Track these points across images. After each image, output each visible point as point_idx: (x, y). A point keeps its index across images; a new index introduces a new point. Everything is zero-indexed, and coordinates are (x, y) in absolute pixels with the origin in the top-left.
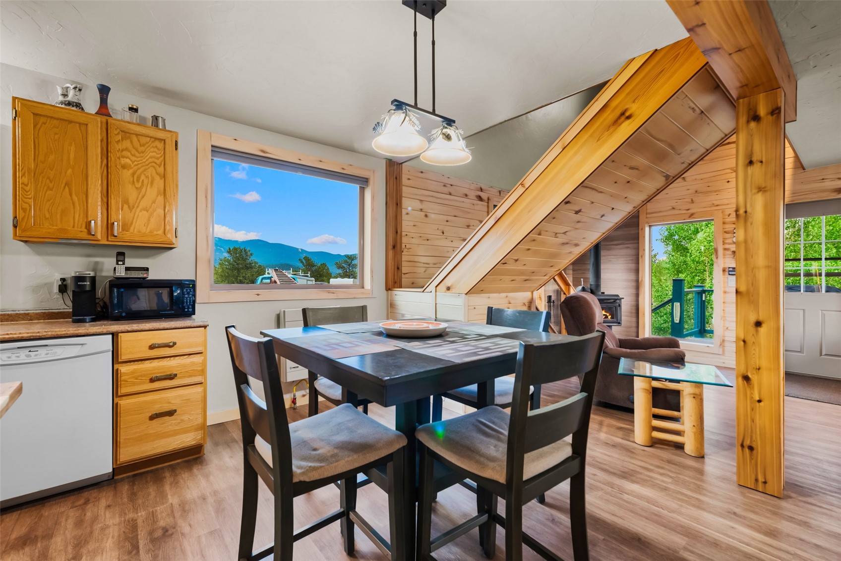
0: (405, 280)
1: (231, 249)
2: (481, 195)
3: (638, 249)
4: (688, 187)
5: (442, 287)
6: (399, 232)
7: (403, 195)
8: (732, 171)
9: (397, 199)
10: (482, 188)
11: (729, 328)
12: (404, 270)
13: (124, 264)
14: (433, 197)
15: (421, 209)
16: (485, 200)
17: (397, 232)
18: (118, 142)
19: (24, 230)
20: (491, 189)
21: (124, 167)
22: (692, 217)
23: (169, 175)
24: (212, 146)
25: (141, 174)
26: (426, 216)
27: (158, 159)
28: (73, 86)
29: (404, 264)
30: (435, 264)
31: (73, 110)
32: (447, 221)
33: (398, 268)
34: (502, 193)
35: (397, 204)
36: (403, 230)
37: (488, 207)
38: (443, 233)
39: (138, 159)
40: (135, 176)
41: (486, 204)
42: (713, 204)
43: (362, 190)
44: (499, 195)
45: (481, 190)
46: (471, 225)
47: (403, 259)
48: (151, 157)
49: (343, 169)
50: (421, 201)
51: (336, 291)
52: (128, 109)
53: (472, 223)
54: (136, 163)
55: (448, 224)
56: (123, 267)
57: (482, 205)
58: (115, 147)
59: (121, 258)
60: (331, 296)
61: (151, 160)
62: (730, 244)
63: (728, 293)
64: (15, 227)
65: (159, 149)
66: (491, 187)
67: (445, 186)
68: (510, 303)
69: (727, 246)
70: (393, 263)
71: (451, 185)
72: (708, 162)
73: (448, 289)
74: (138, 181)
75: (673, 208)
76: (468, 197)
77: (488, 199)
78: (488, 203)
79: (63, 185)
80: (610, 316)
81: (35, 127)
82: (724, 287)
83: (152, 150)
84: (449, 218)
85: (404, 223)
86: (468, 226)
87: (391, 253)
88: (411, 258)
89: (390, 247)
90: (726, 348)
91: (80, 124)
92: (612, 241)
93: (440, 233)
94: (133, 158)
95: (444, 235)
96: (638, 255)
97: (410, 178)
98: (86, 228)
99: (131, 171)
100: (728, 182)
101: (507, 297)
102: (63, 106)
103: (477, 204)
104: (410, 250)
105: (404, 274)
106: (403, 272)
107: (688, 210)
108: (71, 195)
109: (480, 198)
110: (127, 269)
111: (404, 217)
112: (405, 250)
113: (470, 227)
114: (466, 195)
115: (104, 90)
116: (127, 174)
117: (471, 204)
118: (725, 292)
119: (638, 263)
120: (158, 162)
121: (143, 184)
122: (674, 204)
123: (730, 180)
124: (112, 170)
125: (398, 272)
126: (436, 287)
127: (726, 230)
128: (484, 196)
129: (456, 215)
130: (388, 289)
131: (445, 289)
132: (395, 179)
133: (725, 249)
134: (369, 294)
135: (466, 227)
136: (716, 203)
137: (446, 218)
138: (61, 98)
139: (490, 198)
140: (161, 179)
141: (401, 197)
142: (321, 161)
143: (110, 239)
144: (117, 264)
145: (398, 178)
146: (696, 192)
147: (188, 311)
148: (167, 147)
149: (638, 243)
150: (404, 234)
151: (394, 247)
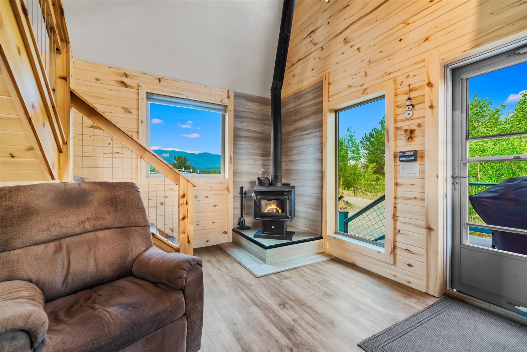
1: (177, 157)
2: (125, 81)
3: (321, 137)
4: (362, 59)
8: (405, 25)
10: (127, 73)
11: (401, 232)
22: (365, 93)
37: (138, 94)
42: (385, 73)
57: (128, 91)
62: (402, 121)
63: (400, 185)
69: (399, 125)
72: (381, 22)
75: (350, 86)
76: (102, 81)
80: (281, 211)
82: (396, 178)
90: (398, 257)
92: (305, 131)
96: (322, 144)
100: (401, 40)
103: (119, 91)
107: (362, 85)
109: (124, 84)
114: (97, 80)
118: (397, 184)
119: (322, 153)
122: (350, 82)
123: (402, 38)
127: (398, 104)
133: (397, 129)
136: (388, 71)
146: (370, 62)
149: (322, 131)
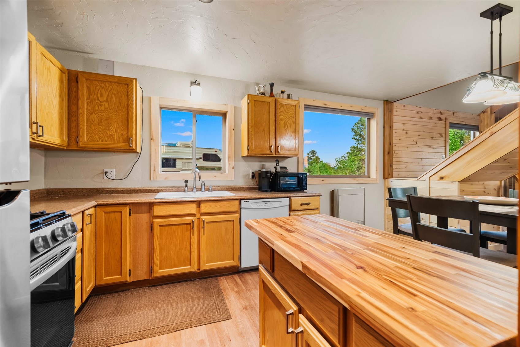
0: (395, 174)
2: (441, 117)
5: (437, 177)
6: (391, 144)
7: (394, 121)
9: (390, 124)
10: (442, 112)
12: (394, 167)
13: (279, 165)
14: (410, 121)
15: (404, 129)
16: (443, 120)
17: (390, 144)
18: (280, 108)
19: (251, 151)
20: (447, 112)
21: (282, 120)
23: (297, 122)
24: (305, 105)
25: (287, 122)
26: (406, 133)
27: (293, 114)
28: (263, 86)
29: (394, 163)
30: (411, 163)
31: (263, 96)
32: (419, 135)
33: (391, 166)
34: (455, 114)
35: (391, 127)
36: (394, 143)
37: (445, 124)
38: (417, 143)
39: (286, 116)
40: (285, 124)
41: (444, 122)
43: (369, 120)
44: (453, 115)
45: (441, 113)
46: (434, 137)
47: (394, 160)
48: (290, 114)
49: (362, 109)
50: (404, 124)
51: (358, 179)
52: (281, 93)
53: (434, 135)
54: (285, 117)
55: (420, 137)
56: (279, 167)
57: (442, 123)
58: (279, 111)
59: (277, 163)
60: (356, 182)
61: (290, 115)
64: (248, 150)
65: (293, 110)
66: (448, 111)
67: (418, 113)
68: (485, 188)
70: (388, 163)
71: (422, 112)
73: (442, 178)
74: (286, 126)
76: (433, 119)
77: (446, 119)
78: (445, 121)
79: (262, 130)
81: (254, 106)
83: (291, 110)
84: (420, 133)
85: (394, 138)
86: (432, 138)
87: (387, 157)
88: (398, 159)
89: (386, 153)
91: (267, 102)
93: (414, 143)
94: (284, 115)
95: (417, 144)
97: (397, 110)
98: (269, 149)
99: (284, 121)
101: (483, 184)
102: (261, 95)
103: (438, 123)
104: (397, 154)
105: (394, 169)
106: (393, 168)
108: (265, 135)
109: (440, 119)
110: (281, 168)
111: (394, 135)
112: (394, 155)
113: (434, 138)
114: (431, 118)
115: (272, 85)
116: (282, 122)
117: (434, 123)
120: (293, 116)
121: (287, 127)
124: (278, 122)
125: (391, 168)
126: (430, 177)
128: (443, 117)
129: (425, 131)
130: (385, 178)
131: (439, 178)
132: (389, 112)
134: (375, 181)
135: (431, 138)
137: (418, 133)
138: (258, 92)
139: (447, 118)
140: (294, 124)
141: (393, 122)
142: (351, 106)
143: (277, 154)
144: (277, 165)
145: (391, 111)
147: (305, 188)
148: (296, 108)
150: (394, 145)
151: (389, 153)
